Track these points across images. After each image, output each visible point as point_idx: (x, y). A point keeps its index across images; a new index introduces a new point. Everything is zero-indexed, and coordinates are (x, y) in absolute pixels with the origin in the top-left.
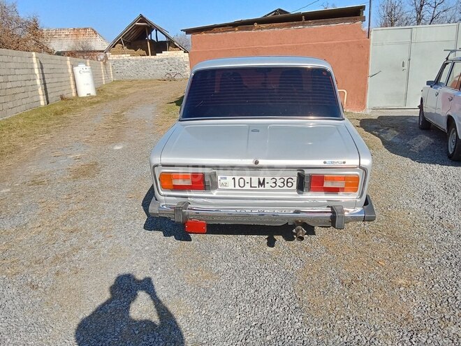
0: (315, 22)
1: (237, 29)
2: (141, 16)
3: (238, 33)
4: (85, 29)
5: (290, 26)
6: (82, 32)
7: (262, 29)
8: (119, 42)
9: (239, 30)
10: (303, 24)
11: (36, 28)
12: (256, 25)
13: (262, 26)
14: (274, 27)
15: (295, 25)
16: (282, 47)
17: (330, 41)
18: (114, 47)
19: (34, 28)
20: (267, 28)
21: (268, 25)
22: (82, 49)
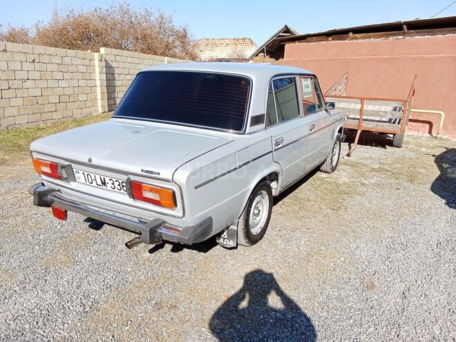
0: (419, 32)
1: (330, 39)
2: (286, 27)
3: (331, 43)
4: (244, 39)
5: (388, 36)
6: (241, 41)
7: (356, 39)
8: (262, 51)
9: (333, 39)
10: (404, 34)
11: (185, 36)
12: (351, 34)
13: (357, 35)
14: (370, 37)
15: (394, 35)
16: (376, 59)
17: (434, 54)
18: (257, 56)
19: (183, 37)
20: (362, 38)
21: (364, 35)
22: (237, 57)
